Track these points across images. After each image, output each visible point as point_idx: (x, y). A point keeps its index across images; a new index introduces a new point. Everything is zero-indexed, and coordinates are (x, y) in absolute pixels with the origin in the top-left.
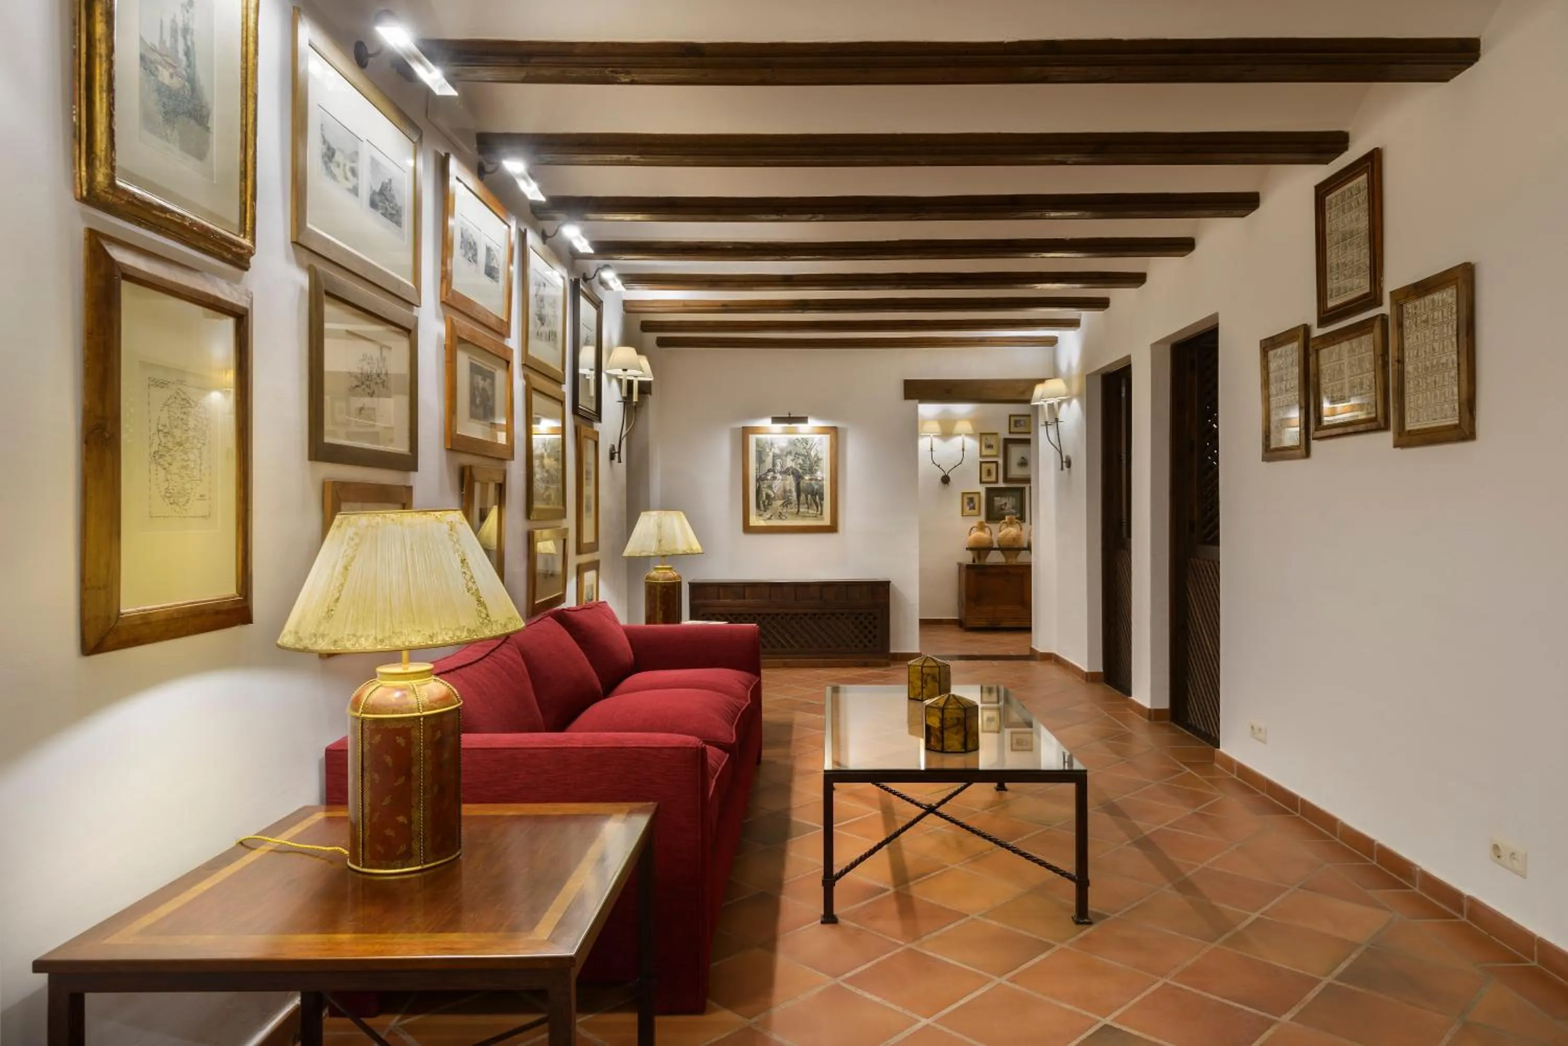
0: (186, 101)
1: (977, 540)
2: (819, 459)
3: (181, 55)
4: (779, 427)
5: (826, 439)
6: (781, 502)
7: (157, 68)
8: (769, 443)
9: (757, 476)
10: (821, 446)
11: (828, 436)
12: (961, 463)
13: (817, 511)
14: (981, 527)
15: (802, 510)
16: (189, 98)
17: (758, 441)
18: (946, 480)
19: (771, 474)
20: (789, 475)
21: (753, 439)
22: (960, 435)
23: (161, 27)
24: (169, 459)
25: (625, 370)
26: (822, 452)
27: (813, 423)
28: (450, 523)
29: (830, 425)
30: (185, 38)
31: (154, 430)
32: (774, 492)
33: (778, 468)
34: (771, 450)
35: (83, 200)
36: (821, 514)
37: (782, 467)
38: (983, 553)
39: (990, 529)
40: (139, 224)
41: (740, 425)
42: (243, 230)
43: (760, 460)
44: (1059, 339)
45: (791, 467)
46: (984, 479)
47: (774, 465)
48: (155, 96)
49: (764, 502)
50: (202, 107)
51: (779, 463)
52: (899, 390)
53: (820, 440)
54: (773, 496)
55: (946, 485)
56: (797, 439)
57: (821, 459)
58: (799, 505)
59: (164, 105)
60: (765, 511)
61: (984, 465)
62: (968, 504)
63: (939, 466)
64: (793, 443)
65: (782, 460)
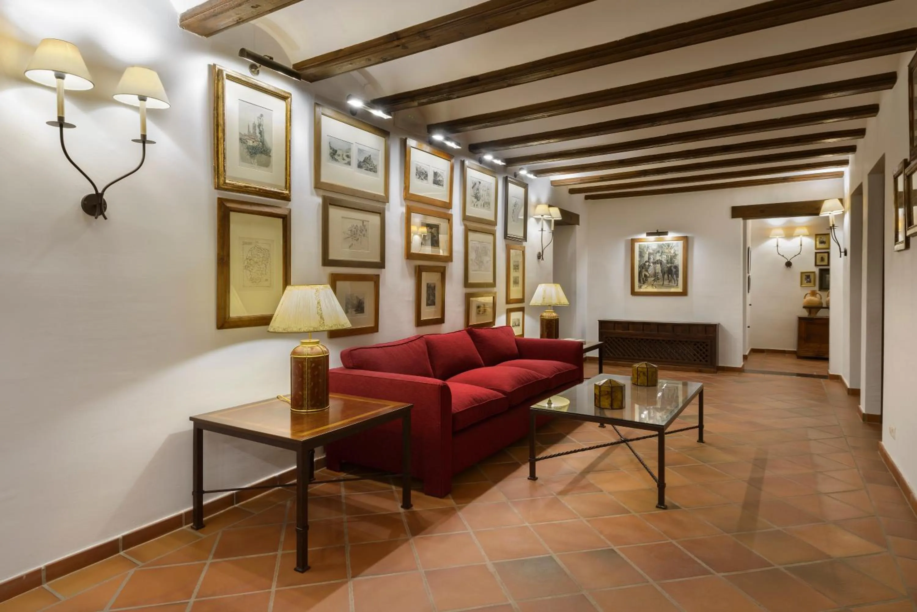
0: (260, 149)
1: (808, 302)
2: (676, 255)
3: (258, 134)
4: (652, 238)
5: (681, 243)
6: (653, 279)
7: (247, 141)
8: (647, 247)
9: (639, 265)
10: (678, 247)
11: (682, 242)
12: (799, 254)
13: (675, 283)
14: (813, 294)
15: (665, 283)
16: (261, 147)
17: (640, 245)
18: (789, 264)
19: (647, 264)
20: (658, 264)
21: (637, 245)
22: (799, 236)
23: (249, 127)
24: (251, 268)
25: (542, 216)
26: (678, 251)
27: (671, 235)
28: (317, 289)
29: (685, 235)
30: (259, 128)
31: (245, 258)
32: (649, 273)
33: (652, 260)
34: (647, 250)
35: (216, 189)
36: (677, 285)
37: (654, 259)
38: (813, 310)
39: (820, 295)
40: (240, 193)
41: (630, 238)
42: (286, 188)
43: (641, 255)
44: (844, 173)
45: (659, 260)
46: (818, 263)
47: (649, 259)
48: (246, 150)
49: (643, 279)
50: (268, 149)
51: (652, 257)
52: (729, 212)
53: (677, 243)
54: (648, 275)
55: (789, 267)
56: (663, 244)
57: (678, 254)
58: (663, 280)
59: (250, 153)
60: (644, 283)
61: (818, 255)
62: (806, 279)
63: (783, 256)
64: (661, 247)
65: (654, 256)
